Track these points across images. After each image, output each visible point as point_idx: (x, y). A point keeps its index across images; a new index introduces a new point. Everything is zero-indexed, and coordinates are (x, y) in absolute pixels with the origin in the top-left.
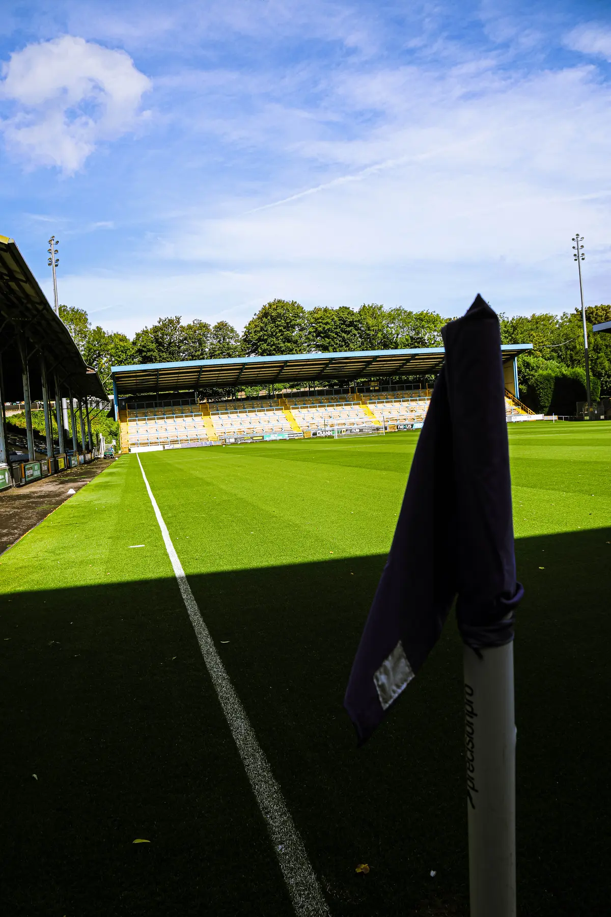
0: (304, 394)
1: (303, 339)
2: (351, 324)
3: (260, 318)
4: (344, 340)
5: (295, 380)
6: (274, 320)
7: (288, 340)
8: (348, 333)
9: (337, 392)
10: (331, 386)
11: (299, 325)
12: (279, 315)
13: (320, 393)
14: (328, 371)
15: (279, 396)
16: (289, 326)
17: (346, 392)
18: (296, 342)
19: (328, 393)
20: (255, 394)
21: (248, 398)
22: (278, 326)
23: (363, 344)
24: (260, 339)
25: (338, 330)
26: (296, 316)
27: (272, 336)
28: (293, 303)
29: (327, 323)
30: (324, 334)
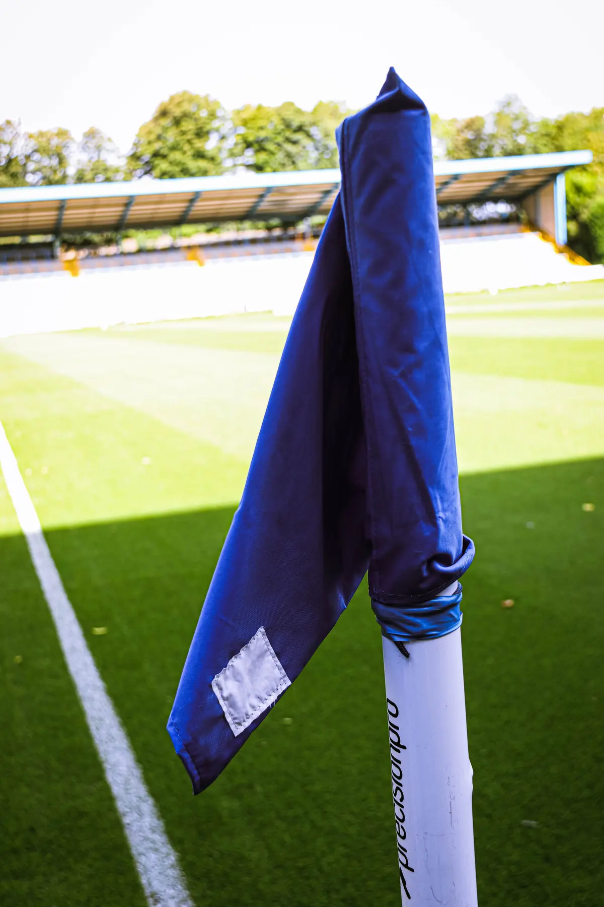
0: (227, 244)
1: (224, 154)
2: (300, 129)
3: (156, 119)
4: (289, 155)
5: (215, 220)
6: (177, 122)
7: (200, 155)
8: (295, 143)
9: (279, 239)
10: (269, 229)
11: (217, 130)
12: (186, 115)
13: (254, 241)
14: (264, 206)
15: (189, 248)
16: (201, 133)
17: (293, 238)
18: (212, 159)
19: (266, 240)
21: (140, 251)
22: (183, 133)
23: (319, 161)
24: (156, 155)
25: (280, 139)
26: (213, 116)
27: (174, 148)
28: (206, 98)
29: (261, 128)
30: (258, 146)
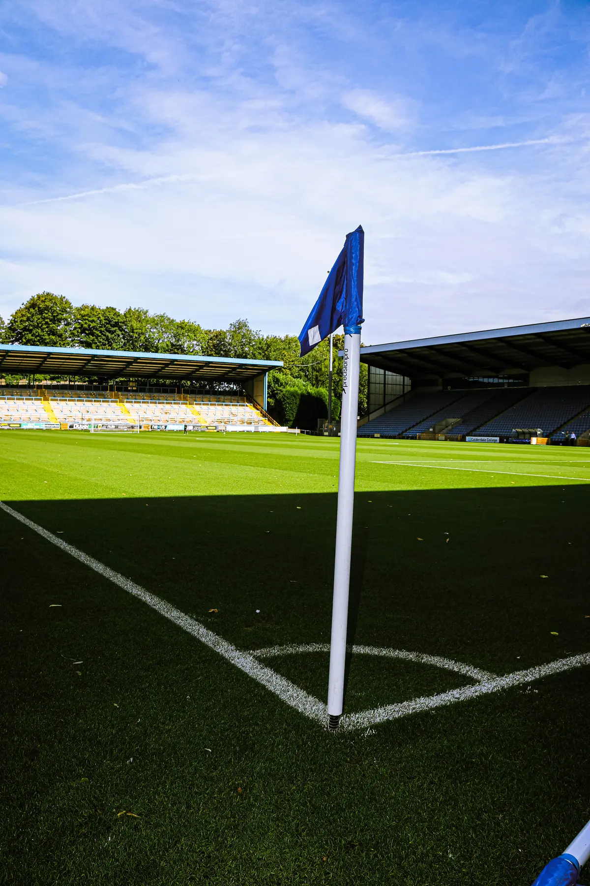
0: (64, 387)
1: (67, 334)
2: (116, 324)
3: (28, 309)
4: (108, 339)
5: (56, 373)
6: (41, 312)
7: (53, 332)
8: (112, 332)
9: (96, 389)
10: (91, 382)
11: (65, 319)
12: (47, 308)
13: (80, 388)
14: (89, 367)
15: (39, 387)
16: (56, 320)
17: (105, 389)
18: (60, 336)
19: (88, 388)
20: (14, 383)
21: (7, 386)
22: (44, 319)
23: (125, 345)
24: (25, 329)
25: (103, 329)
26: (64, 310)
27: (37, 327)
28: (62, 298)
29: (93, 321)
30: (89, 331)
